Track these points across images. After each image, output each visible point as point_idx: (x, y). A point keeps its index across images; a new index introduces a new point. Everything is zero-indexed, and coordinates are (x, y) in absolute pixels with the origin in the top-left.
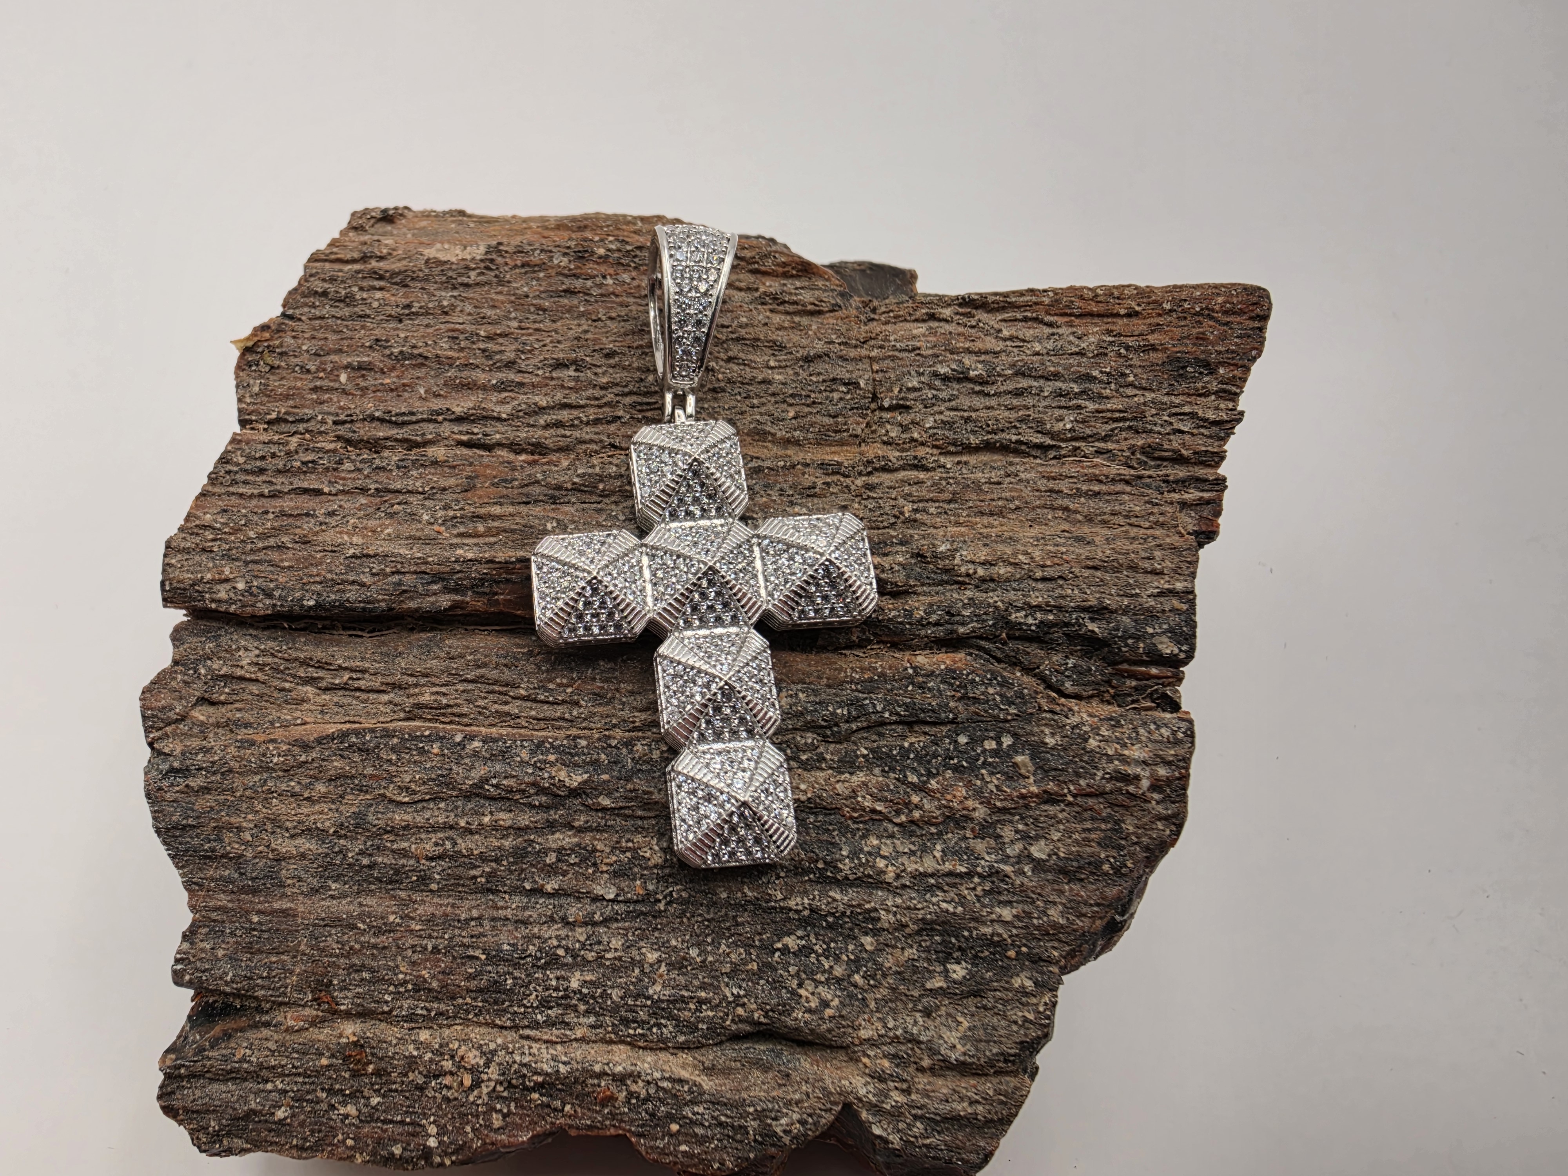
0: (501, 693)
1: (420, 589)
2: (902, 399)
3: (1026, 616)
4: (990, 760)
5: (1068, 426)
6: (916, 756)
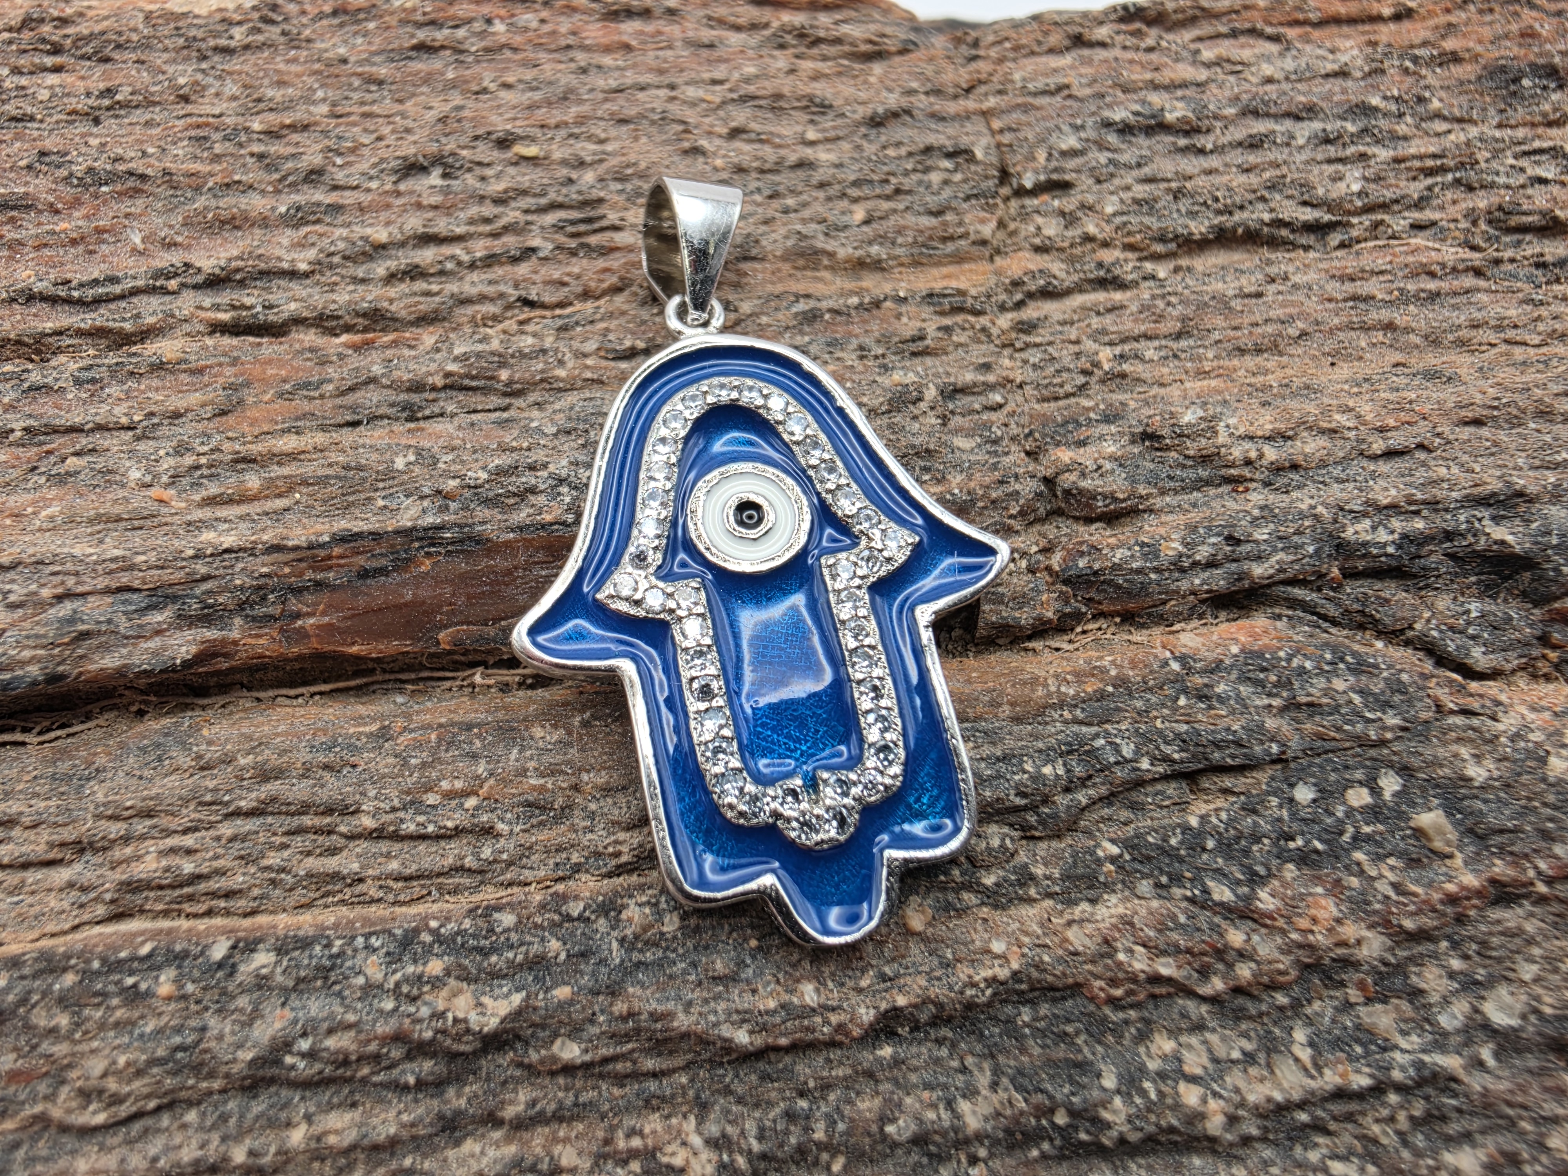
0: (319, 831)
1: (123, 625)
2: (1056, 170)
3: (1374, 528)
4: (1367, 829)
5: (1356, 187)
6: (1219, 842)
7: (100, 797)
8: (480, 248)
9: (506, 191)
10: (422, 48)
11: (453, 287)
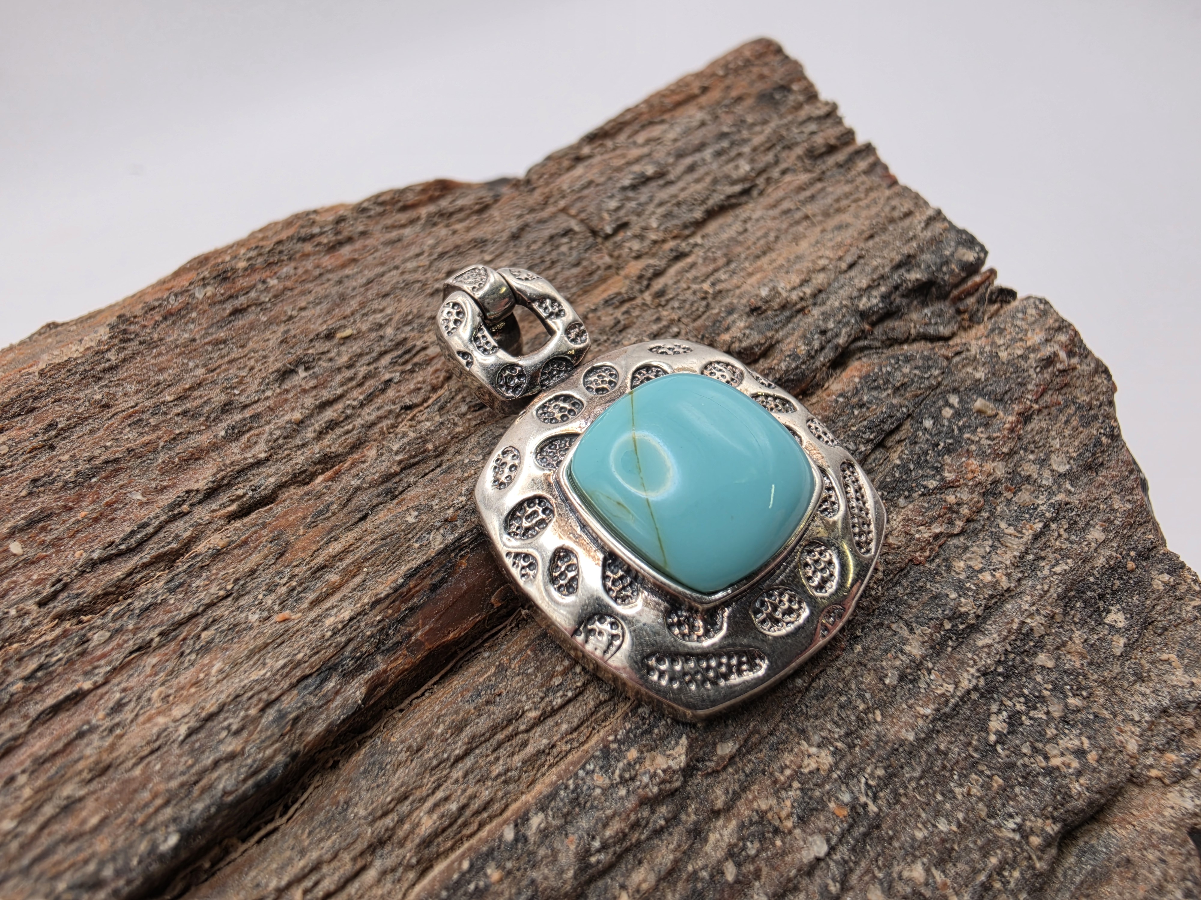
0: (509, 738)
1: (314, 701)
2: (617, 219)
3: (869, 300)
4: (961, 423)
6: (914, 464)
7: (362, 813)
8: (358, 395)
9: (350, 359)
10: (237, 312)
11: (359, 422)
